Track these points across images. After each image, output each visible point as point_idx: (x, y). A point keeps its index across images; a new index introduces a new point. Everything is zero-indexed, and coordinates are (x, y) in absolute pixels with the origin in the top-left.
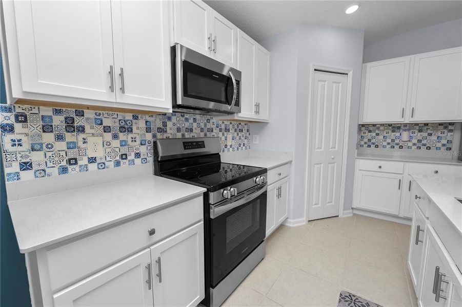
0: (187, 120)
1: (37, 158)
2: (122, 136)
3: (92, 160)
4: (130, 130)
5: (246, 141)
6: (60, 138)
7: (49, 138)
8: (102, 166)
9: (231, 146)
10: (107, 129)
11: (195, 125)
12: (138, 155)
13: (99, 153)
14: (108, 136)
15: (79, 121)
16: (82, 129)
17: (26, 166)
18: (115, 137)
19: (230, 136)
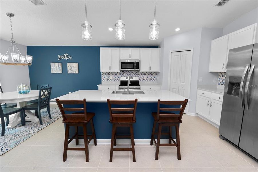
0: (130, 72)
1: (104, 78)
2: (115, 76)
3: (111, 80)
4: (117, 75)
5: (155, 79)
6: (107, 76)
7: (106, 76)
8: (112, 81)
9: (146, 80)
10: (113, 75)
11: (132, 74)
12: (118, 80)
13: (111, 79)
14: (113, 76)
15: (109, 74)
16: (109, 75)
17: (103, 79)
18: (114, 76)
19: (146, 77)
